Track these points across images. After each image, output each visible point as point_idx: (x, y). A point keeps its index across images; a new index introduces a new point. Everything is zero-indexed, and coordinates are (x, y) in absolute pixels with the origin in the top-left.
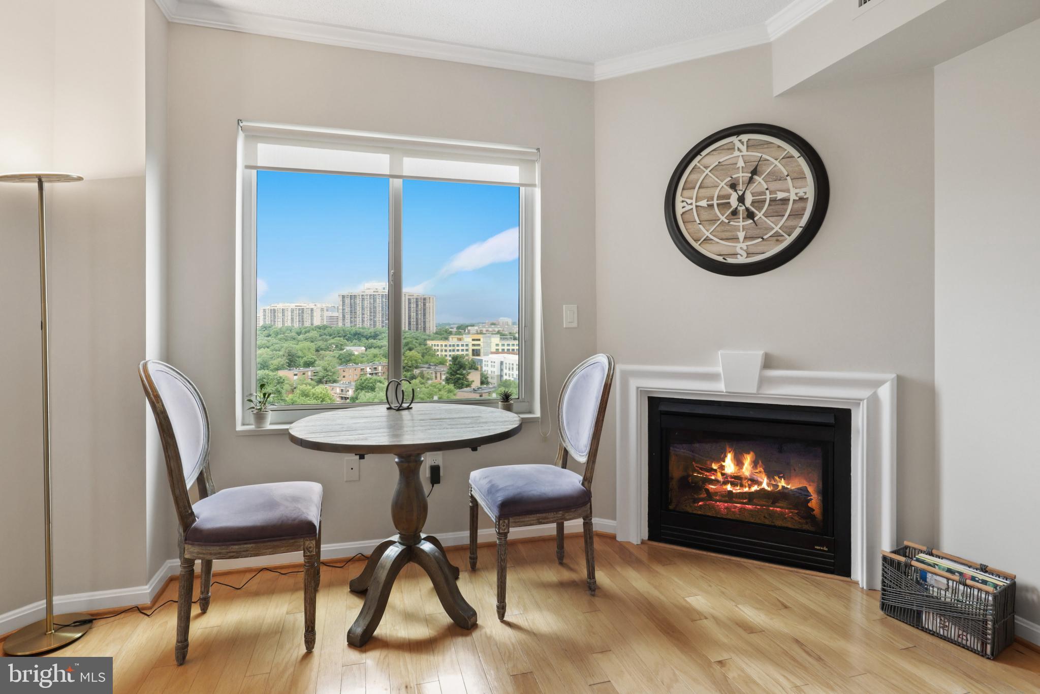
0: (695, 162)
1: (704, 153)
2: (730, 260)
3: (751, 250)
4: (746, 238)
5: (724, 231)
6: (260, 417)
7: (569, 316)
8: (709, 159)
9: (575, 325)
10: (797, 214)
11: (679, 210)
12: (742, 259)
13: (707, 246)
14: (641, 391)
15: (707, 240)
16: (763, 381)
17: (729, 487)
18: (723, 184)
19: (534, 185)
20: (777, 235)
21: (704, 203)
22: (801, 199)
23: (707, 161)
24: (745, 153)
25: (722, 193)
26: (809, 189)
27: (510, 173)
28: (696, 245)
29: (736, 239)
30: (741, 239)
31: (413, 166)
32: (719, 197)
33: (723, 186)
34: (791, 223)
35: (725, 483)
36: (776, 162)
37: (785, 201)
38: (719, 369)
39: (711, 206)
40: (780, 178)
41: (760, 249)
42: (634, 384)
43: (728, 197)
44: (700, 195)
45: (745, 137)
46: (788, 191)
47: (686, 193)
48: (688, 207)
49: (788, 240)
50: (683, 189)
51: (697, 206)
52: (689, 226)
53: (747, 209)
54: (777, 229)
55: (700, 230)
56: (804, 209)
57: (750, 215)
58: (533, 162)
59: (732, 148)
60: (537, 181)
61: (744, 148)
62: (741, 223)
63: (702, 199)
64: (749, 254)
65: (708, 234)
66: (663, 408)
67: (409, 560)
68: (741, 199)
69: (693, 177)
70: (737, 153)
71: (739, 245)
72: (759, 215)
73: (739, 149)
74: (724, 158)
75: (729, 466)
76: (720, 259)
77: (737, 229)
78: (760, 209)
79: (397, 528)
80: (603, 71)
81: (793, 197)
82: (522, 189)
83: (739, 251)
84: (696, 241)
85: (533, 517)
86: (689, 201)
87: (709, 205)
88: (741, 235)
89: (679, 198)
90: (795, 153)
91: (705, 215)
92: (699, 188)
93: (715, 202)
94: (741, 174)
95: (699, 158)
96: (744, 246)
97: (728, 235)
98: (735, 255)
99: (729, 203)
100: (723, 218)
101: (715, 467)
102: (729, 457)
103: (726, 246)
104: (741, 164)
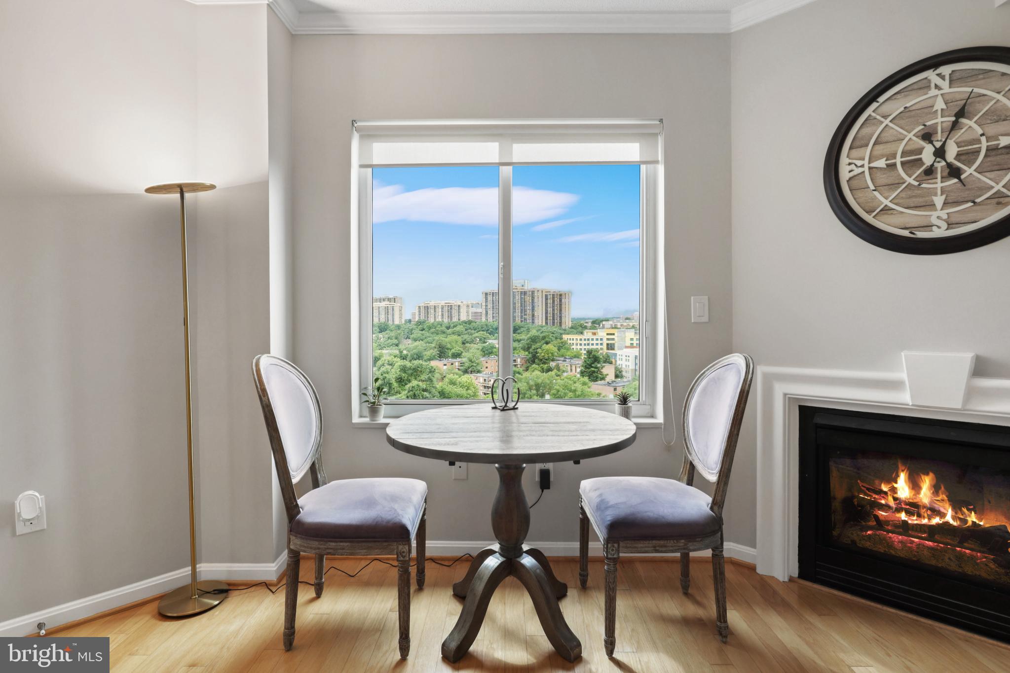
0: (869, 111)
1: (882, 99)
2: (921, 234)
3: (953, 221)
4: (946, 204)
5: (910, 197)
6: (374, 410)
7: (698, 309)
8: (889, 106)
9: (705, 319)
11: (845, 173)
12: (940, 232)
13: (885, 218)
14: (790, 399)
15: (886, 209)
16: (968, 393)
17: (904, 515)
18: (911, 135)
19: (656, 162)
20: (998, 197)
21: (881, 163)
23: (885, 109)
24: (947, 90)
25: (909, 148)
28: (869, 218)
29: (931, 206)
30: (938, 206)
32: (904, 154)
33: (911, 137)
35: (900, 510)
36: (999, 97)
38: (900, 376)
39: (892, 166)
40: (1006, 118)
42: (780, 390)
43: (920, 151)
44: (875, 153)
45: (946, 70)
47: (855, 153)
48: (858, 171)
50: (851, 148)
51: (870, 168)
52: (859, 194)
53: (949, 165)
54: (997, 188)
55: (875, 198)
57: (954, 173)
58: (655, 135)
59: (926, 86)
60: (660, 157)
61: (945, 85)
62: (938, 184)
63: (878, 158)
64: (950, 225)
65: (886, 202)
66: (819, 420)
67: (509, 574)
68: (940, 153)
69: (866, 131)
70: (933, 92)
71: (935, 214)
72: (969, 171)
73: (936, 86)
74: (912, 101)
75: (904, 489)
76: (906, 233)
77: (932, 192)
78: (969, 164)
82: (643, 168)
83: (934, 221)
84: (869, 212)
86: (859, 163)
87: (888, 165)
88: (939, 200)
89: (844, 160)
91: (882, 179)
92: (874, 144)
93: (898, 160)
94: (940, 120)
95: (875, 105)
96: (944, 214)
97: (918, 201)
98: (928, 227)
99: (920, 159)
100: (910, 180)
101: (885, 488)
102: (903, 478)
103: (913, 217)
104: (941, 105)
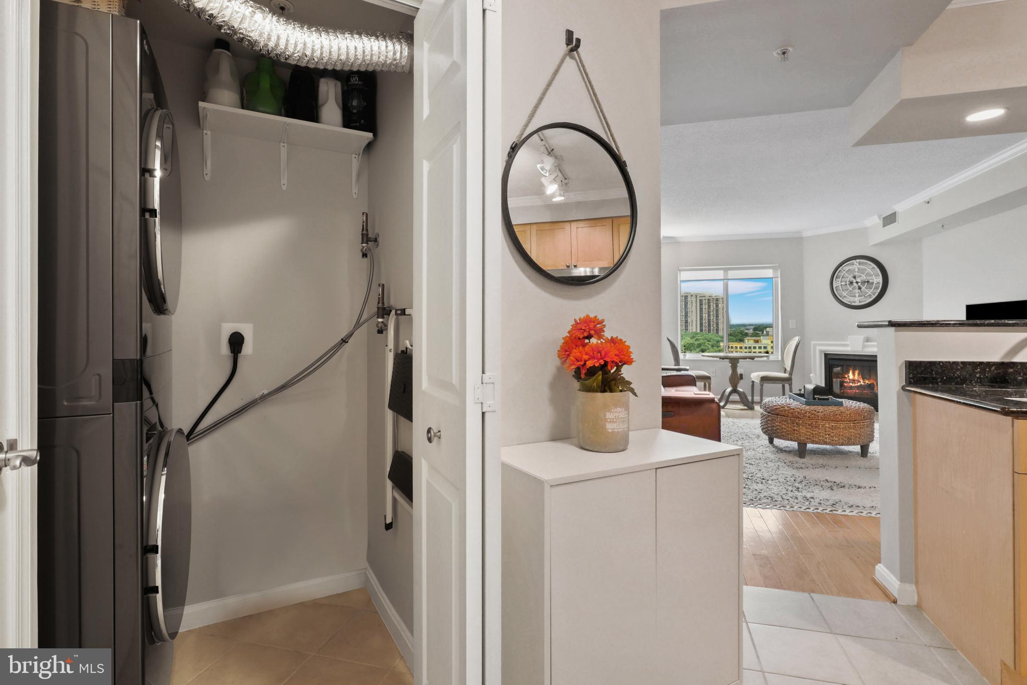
0: (840, 269)
1: (843, 266)
2: (853, 304)
3: (861, 300)
4: (859, 296)
5: (851, 294)
6: (685, 356)
7: (792, 324)
8: (846, 268)
9: (795, 327)
10: (876, 288)
11: (834, 286)
12: (857, 304)
13: (845, 299)
14: (821, 351)
15: (845, 297)
16: (864, 346)
17: (851, 384)
18: (850, 277)
19: (778, 277)
20: (870, 295)
21: (843, 283)
22: (878, 283)
23: (844, 268)
24: (858, 266)
25: (850, 280)
26: (880, 279)
27: (769, 273)
28: (841, 299)
29: (855, 296)
30: (857, 296)
33: (850, 278)
34: (875, 291)
35: (850, 383)
36: (869, 270)
37: (873, 283)
38: (848, 343)
40: (871, 275)
41: (864, 300)
42: (818, 348)
43: (852, 281)
44: (842, 280)
45: (858, 261)
46: (873, 280)
47: (837, 280)
48: (838, 285)
49: (874, 297)
50: (836, 278)
51: (841, 285)
52: (838, 291)
53: (859, 286)
54: (870, 293)
55: (842, 293)
56: (879, 287)
57: (860, 288)
58: (777, 269)
59: (853, 264)
60: (779, 276)
61: (857, 264)
62: (857, 291)
64: (860, 302)
65: (845, 294)
66: (829, 357)
67: (734, 393)
69: (840, 274)
70: (855, 266)
71: (856, 299)
72: (863, 288)
74: (850, 267)
75: (851, 376)
76: (849, 303)
77: (855, 293)
78: (864, 286)
79: (731, 384)
80: (805, 235)
81: (875, 282)
82: (774, 279)
83: (856, 300)
84: (841, 297)
85: (771, 382)
86: (838, 282)
87: (845, 284)
88: (857, 295)
89: (834, 281)
90: (876, 267)
91: (844, 288)
92: (842, 278)
93: (848, 283)
94: (856, 273)
95: (841, 267)
96: (858, 299)
97: (853, 295)
98: (855, 302)
100: (850, 289)
101: (846, 376)
102: (851, 372)
103: (852, 299)
104: (857, 270)
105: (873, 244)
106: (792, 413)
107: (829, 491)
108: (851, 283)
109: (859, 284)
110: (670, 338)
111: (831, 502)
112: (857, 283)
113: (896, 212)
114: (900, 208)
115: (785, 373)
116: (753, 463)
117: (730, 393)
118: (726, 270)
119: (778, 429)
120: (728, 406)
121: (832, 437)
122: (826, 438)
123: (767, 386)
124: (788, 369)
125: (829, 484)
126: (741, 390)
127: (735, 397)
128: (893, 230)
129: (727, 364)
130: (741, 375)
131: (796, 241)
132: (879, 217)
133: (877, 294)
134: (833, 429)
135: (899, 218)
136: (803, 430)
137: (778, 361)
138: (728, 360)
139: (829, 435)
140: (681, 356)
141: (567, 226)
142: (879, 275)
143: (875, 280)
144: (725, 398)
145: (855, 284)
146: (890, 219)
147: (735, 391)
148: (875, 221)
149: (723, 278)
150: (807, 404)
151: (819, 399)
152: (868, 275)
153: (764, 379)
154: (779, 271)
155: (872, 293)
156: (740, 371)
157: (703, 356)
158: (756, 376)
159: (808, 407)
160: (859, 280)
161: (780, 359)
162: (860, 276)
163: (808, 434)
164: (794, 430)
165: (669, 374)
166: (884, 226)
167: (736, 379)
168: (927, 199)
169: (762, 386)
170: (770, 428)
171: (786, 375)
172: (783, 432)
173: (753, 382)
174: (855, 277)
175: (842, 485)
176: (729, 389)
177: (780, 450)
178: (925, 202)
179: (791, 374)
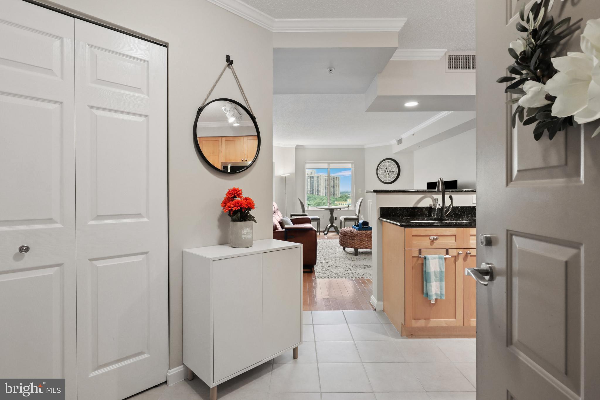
0: (380, 164)
2: (386, 182)
6: (308, 208)
7: (360, 191)
8: (383, 164)
9: (361, 193)
10: (395, 174)
11: (378, 173)
12: (388, 182)
13: (383, 179)
19: (353, 168)
20: (393, 177)
21: (382, 172)
22: (396, 172)
23: (382, 164)
26: (397, 170)
27: (349, 166)
28: (380, 178)
29: (387, 178)
31: (332, 166)
33: (385, 169)
36: (393, 165)
37: (394, 171)
40: (393, 168)
45: (388, 161)
49: (395, 178)
50: (379, 169)
52: (380, 175)
53: (388, 173)
56: (397, 174)
57: (389, 174)
58: (353, 164)
62: (388, 175)
64: (389, 181)
65: (382, 177)
70: (387, 163)
72: (390, 174)
74: (385, 164)
76: (384, 181)
77: (387, 176)
78: (390, 173)
79: (330, 222)
80: (366, 147)
85: (349, 220)
86: (380, 171)
88: (388, 177)
90: (395, 164)
91: (382, 174)
92: (381, 169)
97: (386, 177)
98: (387, 181)
100: (385, 174)
103: (385, 179)
104: (387, 165)
105: (395, 152)
106: (352, 235)
107: (363, 269)
108: (385, 171)
109: (389, 172)
110: (300, 199)
111: (363, 274)
112: (388, 171)
113: (402, 139)
114: (404, 136)
115: (356, 216)
116: (333, 259)
117: (330, 227)
118: (329, 163)
119: (346, 243)
120: (329, 234)
121: (369, 245)
122: (366, 246)
123: (347, 223)
124: (357, 214)
125: (364, 267)
126: (335, 225)
127: (332, 229)
128: (402, 147)
129: (328, 212)
130: (336, 218)
131: (361, 150)
132: (396, 140)
133: (396, 177)
134: (369, 241)
135: (404, 141)
136: (356, 242)
137: (353, 210)
138: (329, 210)
139: (367, 244)
140: (306, 208)
141: (242, 138)
142: (396, 168)
143: (395, 170)
144: (327, 229)
145: (387, 172)
146: (400, 141)
147: (332, 226)
148: (394, 142)
149: (327, 168)
150: (359, 230)
151: (364, 227)
152: (392, 168)
153: (346, 219)
154: (354, 164)
155: (394, 176)
156: (335, 216)
157: (317, 208)
158: (342, 218)
159: (359, 231)
160: (388, 170)
161: (354, 209)
162: (389, 168)
163: (359, 244)
164: (353, 243)
165: (298, 217)
166: (398, 145)
167: (332, 220)
168: (413, 133)
169: (345, 223)
170: (343, 243)
171: (356, 217)
172: (348, 244)
173: (341, 221)
174: (387, 169)
175: (370, 266)
176: (329, 225)
177: (348, 253)
178: (412, 135)
179: (358, 216)
